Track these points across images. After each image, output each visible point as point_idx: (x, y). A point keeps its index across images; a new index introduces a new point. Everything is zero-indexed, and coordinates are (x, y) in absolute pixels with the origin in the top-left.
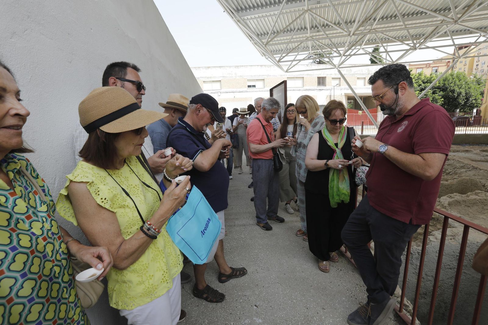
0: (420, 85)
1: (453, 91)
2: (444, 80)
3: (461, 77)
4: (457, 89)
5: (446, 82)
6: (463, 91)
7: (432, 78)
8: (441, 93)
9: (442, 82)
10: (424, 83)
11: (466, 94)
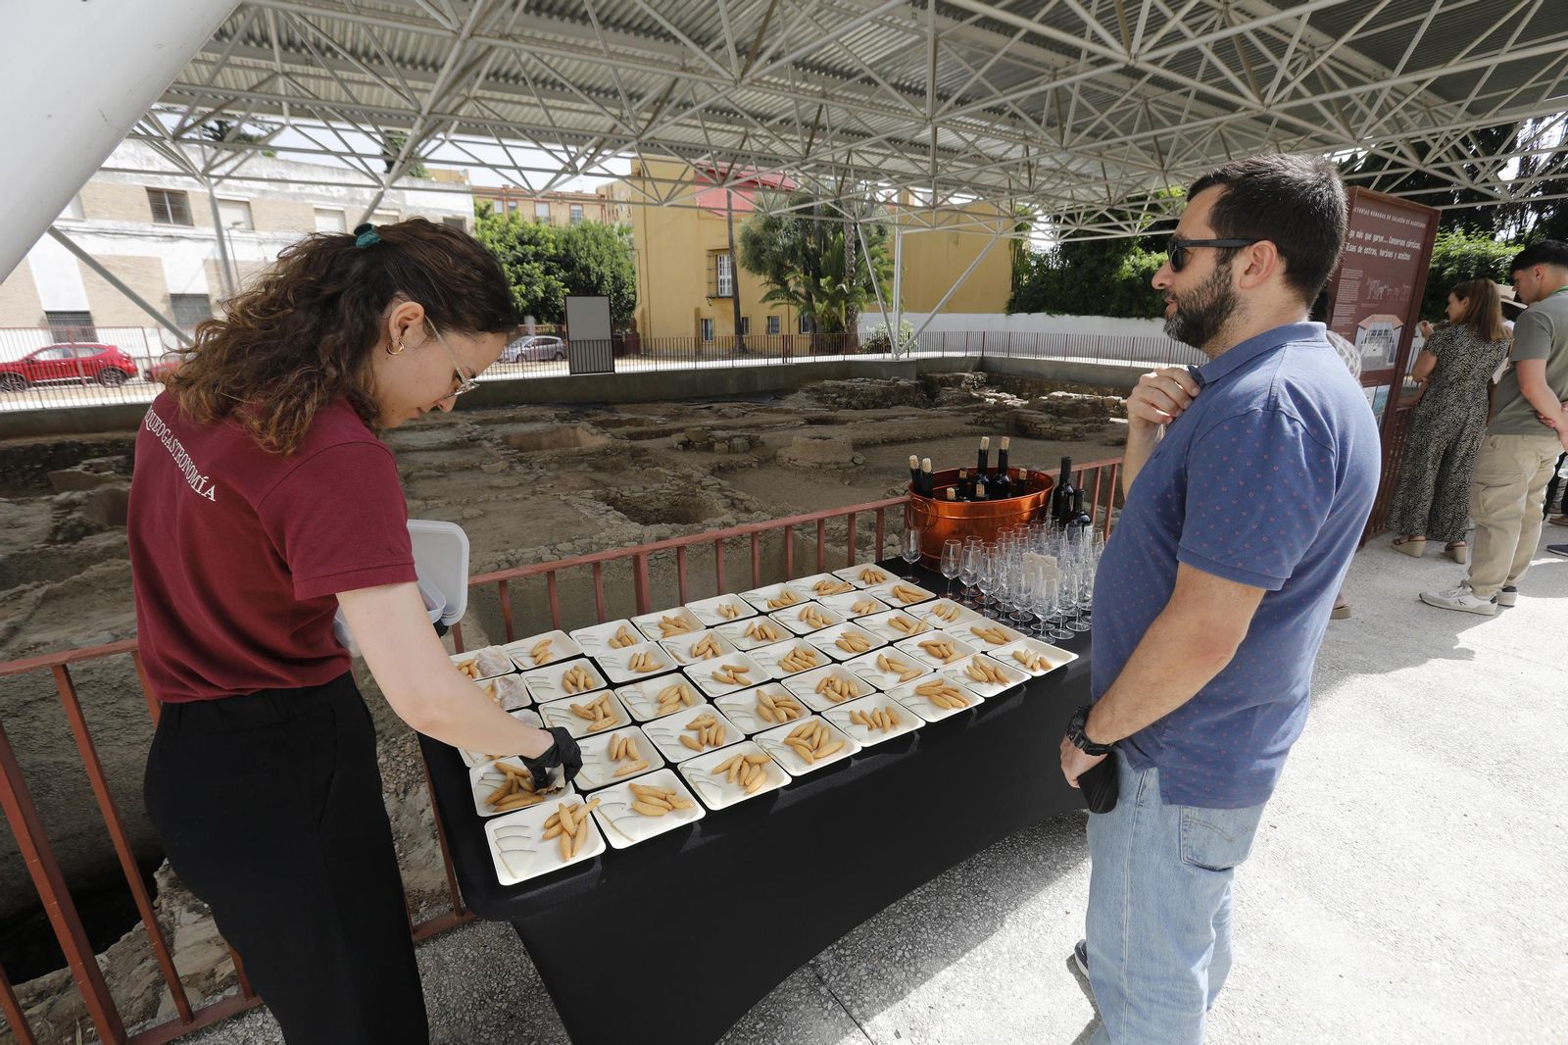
0: (512, 248)
1: (586, 269)
2: (567, 242)
3: (602, 237)
4: (593, 265)
5: (571, 247)
6: (607, 272)
7: (537, 232)
8: (562, 274)
9: (561, 246)
10: (522, 243)
11: (614, 277)
